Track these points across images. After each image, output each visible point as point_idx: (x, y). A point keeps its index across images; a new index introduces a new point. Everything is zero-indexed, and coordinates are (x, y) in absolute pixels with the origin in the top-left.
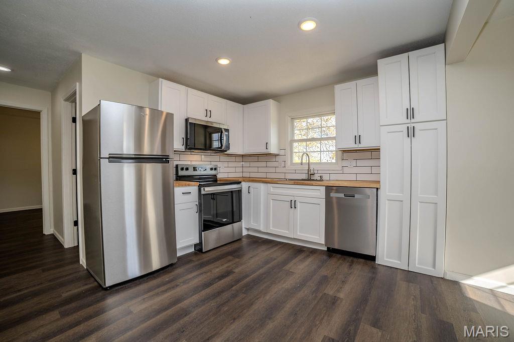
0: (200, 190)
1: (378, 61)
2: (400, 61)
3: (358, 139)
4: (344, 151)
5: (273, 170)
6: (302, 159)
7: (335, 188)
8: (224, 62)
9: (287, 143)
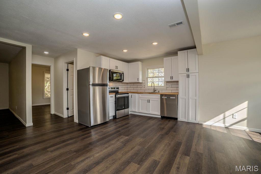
0: (115, 96)
1: (178, 52)
2: (185, 53)
3: (172, 78)
4: (167, 82)
5: (140, 89)
6: (152, 85)
7: (164, 95)
8: (125, 51)
9: (146, 78)
